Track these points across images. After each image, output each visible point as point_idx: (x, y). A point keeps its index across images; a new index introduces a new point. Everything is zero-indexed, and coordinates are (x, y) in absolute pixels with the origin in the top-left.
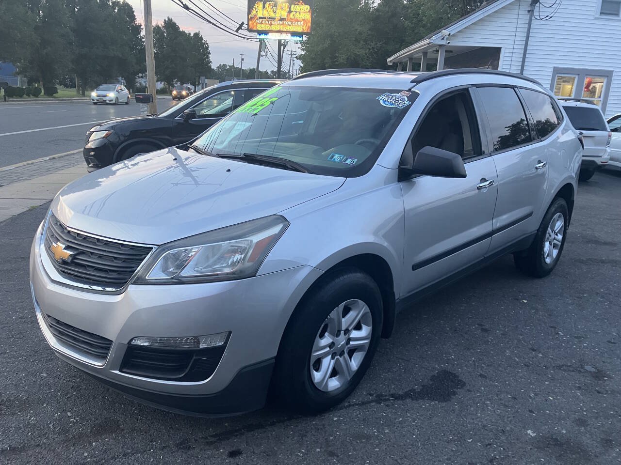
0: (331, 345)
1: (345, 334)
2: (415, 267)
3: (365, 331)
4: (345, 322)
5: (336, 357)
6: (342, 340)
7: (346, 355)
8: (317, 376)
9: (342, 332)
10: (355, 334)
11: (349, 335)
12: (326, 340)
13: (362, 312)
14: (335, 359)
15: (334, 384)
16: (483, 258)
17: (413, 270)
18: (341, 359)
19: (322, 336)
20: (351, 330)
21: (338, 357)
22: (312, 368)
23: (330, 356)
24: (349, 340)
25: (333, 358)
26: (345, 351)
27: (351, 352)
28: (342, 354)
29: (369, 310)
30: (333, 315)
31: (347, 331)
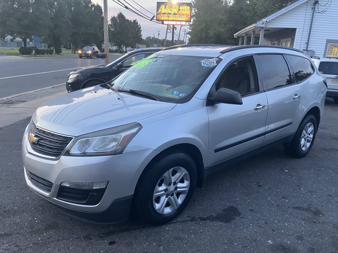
0: (166, 190)
1: (174, 185)
2: (216, 151)
3: (186, 184)
4: (173, 179)
5: (169, 197)
6: (172, 188)
7: (175, 196)
8: (157, 206)
9: (172, 184)
10: (180, 185)
11: (176, 185)
12: (163, 187)
13: (183, 174)
14: (168, 198)
15: (168, 210)
16: (260, 146)
17: (215, 152)
18: (172, 198)
19: (160, 185)
20: (178, 182)
21: (170, 196)
22: (154, 201)
23: (165, 196)
24: (176, 188)
25: (167, 197)
26: (174, 193)
27: (178, 194)
28: (172, 195)
29: (187, 173)
30: (166, 174)
31: (175, 183)
